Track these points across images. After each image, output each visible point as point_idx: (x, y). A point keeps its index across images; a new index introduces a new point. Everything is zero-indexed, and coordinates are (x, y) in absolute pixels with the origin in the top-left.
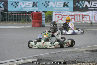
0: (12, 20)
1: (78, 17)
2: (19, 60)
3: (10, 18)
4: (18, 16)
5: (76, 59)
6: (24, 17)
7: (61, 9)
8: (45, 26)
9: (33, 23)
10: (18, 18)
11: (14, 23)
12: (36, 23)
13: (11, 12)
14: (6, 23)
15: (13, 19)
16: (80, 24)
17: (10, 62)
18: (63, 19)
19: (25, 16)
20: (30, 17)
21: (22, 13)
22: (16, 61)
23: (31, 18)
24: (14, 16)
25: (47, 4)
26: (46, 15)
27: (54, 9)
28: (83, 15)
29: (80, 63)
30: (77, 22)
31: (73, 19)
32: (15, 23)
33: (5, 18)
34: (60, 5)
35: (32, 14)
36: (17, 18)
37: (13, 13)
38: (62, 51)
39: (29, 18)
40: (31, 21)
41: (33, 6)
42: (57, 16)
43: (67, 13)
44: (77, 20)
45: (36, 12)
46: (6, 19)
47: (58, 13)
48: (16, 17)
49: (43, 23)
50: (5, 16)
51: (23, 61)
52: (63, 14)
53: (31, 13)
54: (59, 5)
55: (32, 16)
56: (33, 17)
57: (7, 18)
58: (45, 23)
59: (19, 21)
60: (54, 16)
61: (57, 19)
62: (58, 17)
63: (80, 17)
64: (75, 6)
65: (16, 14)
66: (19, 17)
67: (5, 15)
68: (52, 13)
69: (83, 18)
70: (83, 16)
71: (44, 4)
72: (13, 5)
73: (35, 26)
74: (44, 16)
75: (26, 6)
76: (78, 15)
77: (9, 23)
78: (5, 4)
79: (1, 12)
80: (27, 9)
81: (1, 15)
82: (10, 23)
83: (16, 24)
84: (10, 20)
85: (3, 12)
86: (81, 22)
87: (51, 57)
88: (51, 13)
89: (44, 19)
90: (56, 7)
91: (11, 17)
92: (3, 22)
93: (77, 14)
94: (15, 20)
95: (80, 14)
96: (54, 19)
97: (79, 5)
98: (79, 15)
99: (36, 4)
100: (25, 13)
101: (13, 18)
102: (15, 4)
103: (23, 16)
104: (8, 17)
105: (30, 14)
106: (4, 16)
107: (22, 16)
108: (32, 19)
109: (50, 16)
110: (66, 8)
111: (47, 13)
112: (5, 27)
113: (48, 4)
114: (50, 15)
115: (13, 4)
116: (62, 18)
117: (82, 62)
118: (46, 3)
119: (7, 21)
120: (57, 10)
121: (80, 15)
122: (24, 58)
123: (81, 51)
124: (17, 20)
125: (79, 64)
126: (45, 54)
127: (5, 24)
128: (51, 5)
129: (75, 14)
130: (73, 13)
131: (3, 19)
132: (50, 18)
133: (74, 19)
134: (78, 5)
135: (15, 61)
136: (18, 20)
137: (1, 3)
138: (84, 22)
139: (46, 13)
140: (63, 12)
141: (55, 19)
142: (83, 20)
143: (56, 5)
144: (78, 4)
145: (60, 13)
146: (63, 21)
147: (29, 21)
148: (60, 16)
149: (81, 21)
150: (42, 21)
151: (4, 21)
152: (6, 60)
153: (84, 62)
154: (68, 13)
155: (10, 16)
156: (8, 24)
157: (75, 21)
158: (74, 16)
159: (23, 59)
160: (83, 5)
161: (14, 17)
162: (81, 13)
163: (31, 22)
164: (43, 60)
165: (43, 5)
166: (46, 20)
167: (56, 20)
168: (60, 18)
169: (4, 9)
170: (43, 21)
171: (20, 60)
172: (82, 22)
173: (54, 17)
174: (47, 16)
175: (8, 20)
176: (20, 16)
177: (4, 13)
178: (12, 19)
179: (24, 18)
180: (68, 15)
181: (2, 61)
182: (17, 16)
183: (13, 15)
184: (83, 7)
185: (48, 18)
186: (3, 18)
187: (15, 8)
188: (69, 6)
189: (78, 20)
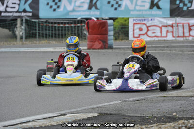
0: (48, 36)
1: (181, 29)
2: (61, 115)
3: (44, 32)
4: (60, 28)
5: (175, 111)
6: (72, 29)
7: (145, 13)
8: (114, 47)
9: (88, 41)
10: (60, 32)
11: (51, 42)
12: (95, 42)
13: (45, 21)
14: (36, 41)
15: (49, 33)
16: (183, 42)
17: (44, 119)
18: (150, 33)
19: (75, 27)
20: (84, 30)
21: (68, 22)
22: (55, 117)
23: (85, 32)
24: (52, 28)
25: (117, 3)
26: (115, 26)
27: (132, 13)
28: (190, 25)
29: (183, 121)
30: (177, 39)
31: (170, 32)
32: (53, 42)
33: (34, 31)
34: (144, 6)
35: (88, 23)
36: (57, 32)
37: (49, 23)
38: (148, 97)
39: (82, 32)
40: (87, 38)
41: (90, 8)
42: (137, 26)
43: (158, 21)
44: (178, 34)
45: (95, 20)
46: (36, 35)
47: (140, 20)
48: (55, 29)
49: (109, 42)
50: (35, 28)
51: (70, 117)
52: (150, 22)
53: (86, 22)
54: (140, 6)
55: (88, 28)
56: (90, 30)
57: (37, 31)
58: (113, 41)
59: (62, 37)
60: (133, 27)
61: (137, 32)
62: (141, 29)
63: (185, 28)
64: (175, 7)
65: (55, 23)
66: (62, 30)
67: (33, 26)
68: (127, 22)
69: (190, 30)
70: (190, 27)
71: (111, 3)
72: (49, 6)
73: (93, 47)
74: (112, 27)
75: (75, 8)
76: (179, 24)
77: (41, 42)
78: (33, 5)
79: (26, 20)
80: (79, 13)
81: (27, 27)
82: (44, 42)
83: (57, 43)
84: (44, 36)
85: (30, 21)
86: (186, 39)
87: (125, 108)
88: (125, 21)
89: (111, 33)
90: (135, 10)
91: (46, 29)
92: (30, 39)
93: (177, 22)
94: (54, 35)
95: (183, 22)
96: (132, 33)
97: (181, 5)
98: (182, 25)
99: (95, 3)
100: (75, 21)
101: (51, 32)
102: (54, 3)
103: (70, 28)
104: (41, 29)
105: (84, 24)
106: (32, 28)
107: (68, 27)
108: (87, 34)
109: (124, 28)
110: (155, 11)
111: (118, 22)
112: (34, 50)
113: (120, 3)
114: (125, 25)
115: (50, 4)
116: (148, 30)
117: (188, 119)
118: (115, 2)
119: (38, 39)
120: (138, 16)
121: (185, 25)
122: (72, 112)
123: (187, 96)
124: (57, 36)
125: (181, 122)
126: (113, 103)
127: (34, 44)
128: (126, 6)
129: (174, 22)
130: (170, 21)
131: (29, 34)
132: (124, 31)
133: (172, 32)
134: (179, 5)
135: (53, 117)
136: (60, 36)
137: (25, 3)
138: (193, 39)
139: (116, 21)
140: (150, 19)
141: (134, 34)
142: (190, 35)
143: (136, 5)
144: (180, 3)
145: (144, 20)
146: (150, 37)
147: (81, 37)
148: (144, 27)
149: (186, 37)
150: (107, 37)
151: (32, 37)
152: (35, 115)
153: (192, 119)
154: (160, 22)
155: (44, 28)
156: (41, 44)
157: (173, 37)
158: (172, 26)
159: (69, 113)
160: (189, 5)
161: (52, 30)
162: (186, 21)
163: (85, 39)
164: (111, 114)
165: (110, 5)
166: (116, 35)
167: (136, 35)
168: (144, 32)
169: (32, 14)
170: (109, 38)
171: (64, 115)
172: (188, 38)
173: (132, 30)
174: (119, 28)
175: (39, 36)
176: (63, 28)
177: (32, 22)
178: (47, 34)
179: (72, 31)
180: (160, 25)
181: (29, 116)
182: (58, 27)
183: (49, 26)
184: (190, 9)
185: (120, 30)
186: (30, 31)
187: (54, 12)
188: (161, 7)
189: (180, 35)
